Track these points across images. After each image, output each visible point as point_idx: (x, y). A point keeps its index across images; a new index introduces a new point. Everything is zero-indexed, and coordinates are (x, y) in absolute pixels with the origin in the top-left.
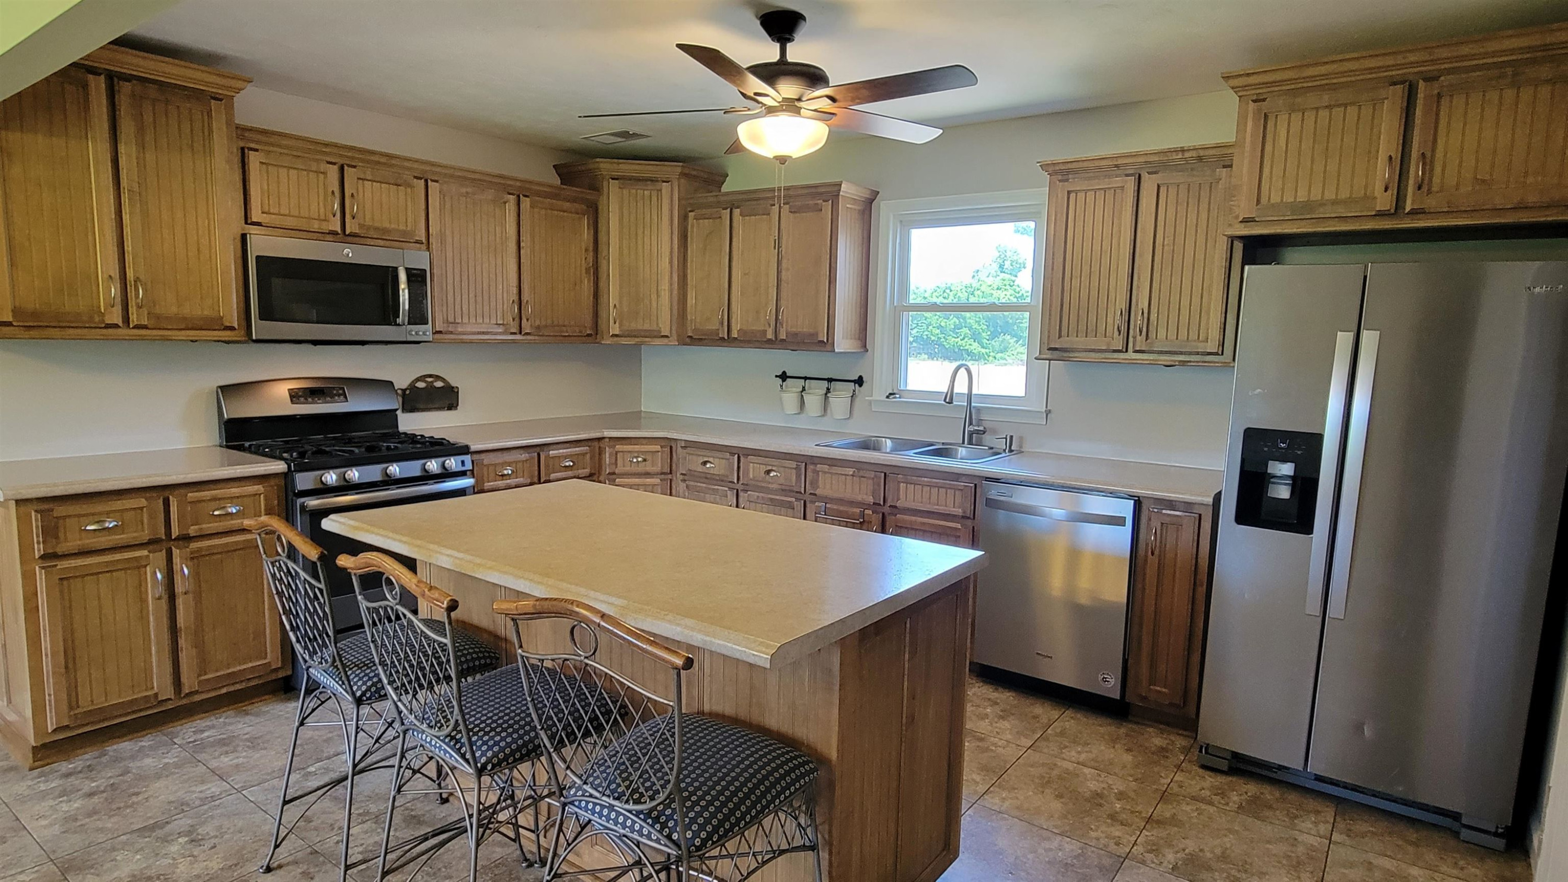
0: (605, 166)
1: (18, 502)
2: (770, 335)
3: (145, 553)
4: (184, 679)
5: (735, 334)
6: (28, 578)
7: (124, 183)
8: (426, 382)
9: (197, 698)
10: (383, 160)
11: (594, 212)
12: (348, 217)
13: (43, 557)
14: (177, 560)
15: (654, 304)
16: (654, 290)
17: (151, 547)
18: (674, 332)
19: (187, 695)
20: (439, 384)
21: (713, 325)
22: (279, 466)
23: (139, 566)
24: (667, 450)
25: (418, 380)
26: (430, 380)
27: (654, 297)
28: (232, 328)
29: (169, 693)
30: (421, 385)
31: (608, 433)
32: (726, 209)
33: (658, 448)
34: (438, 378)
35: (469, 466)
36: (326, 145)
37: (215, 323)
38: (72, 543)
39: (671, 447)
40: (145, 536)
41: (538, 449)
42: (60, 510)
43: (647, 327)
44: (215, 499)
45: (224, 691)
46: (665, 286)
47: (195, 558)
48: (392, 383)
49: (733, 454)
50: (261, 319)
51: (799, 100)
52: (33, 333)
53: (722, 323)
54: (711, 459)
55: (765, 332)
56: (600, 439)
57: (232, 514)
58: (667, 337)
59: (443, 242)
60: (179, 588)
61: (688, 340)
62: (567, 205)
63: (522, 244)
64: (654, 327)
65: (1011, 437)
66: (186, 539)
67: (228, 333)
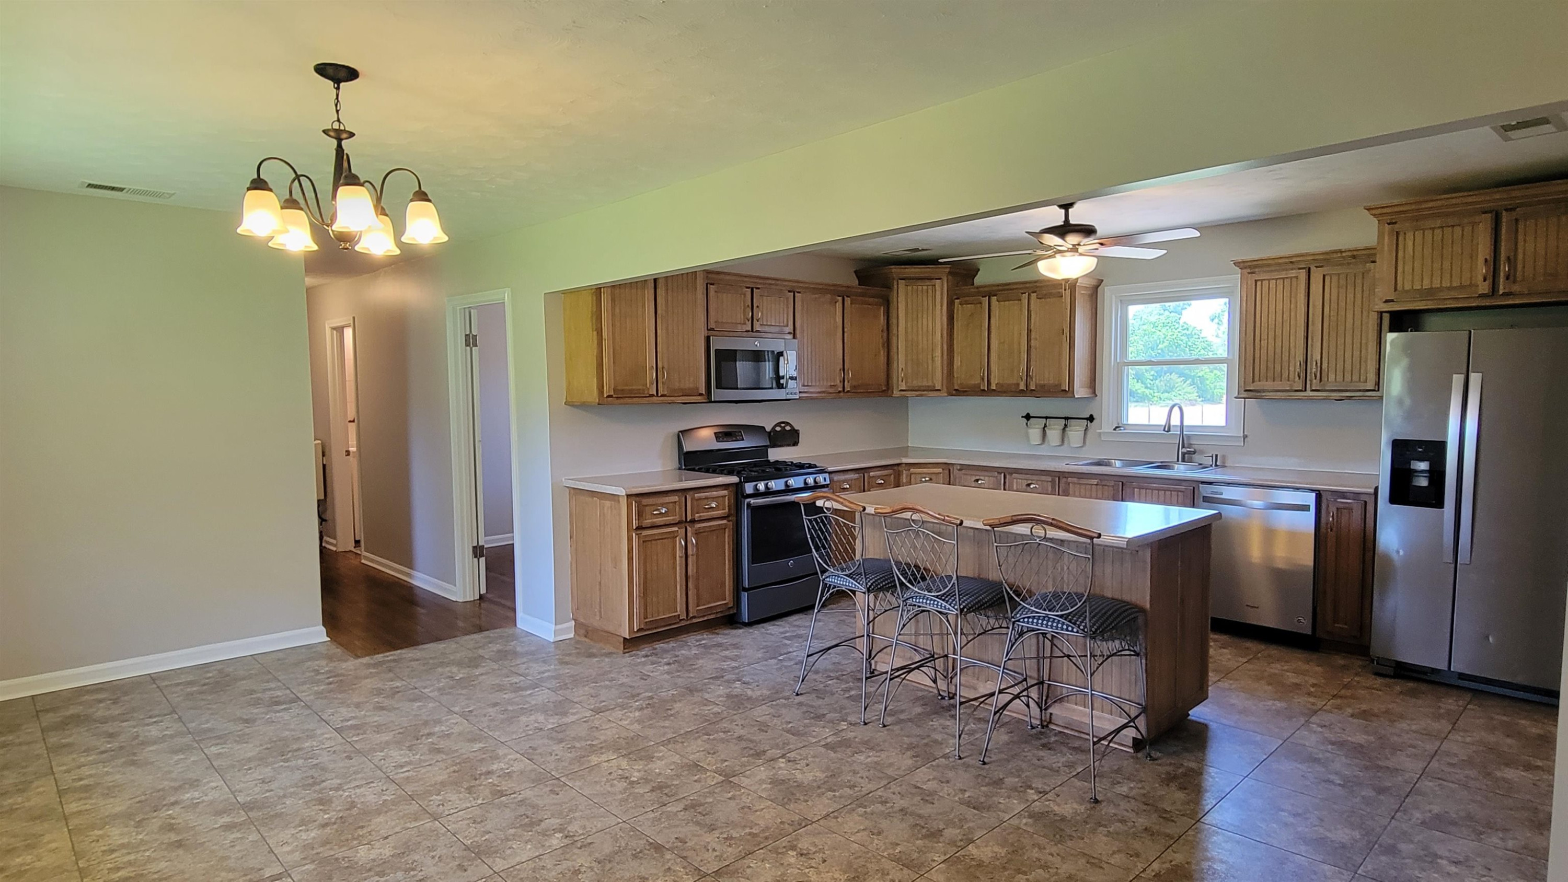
0: (895, 270)
1: (628, 496)
2: (1022, 387)
3: (676, 529)
4: (690, 608)
5: (993, 387)
6: (630, 539)
7: (659, 312)
8: (781, 427)
9: (695, 621)
10: (773, 282)
11: (887, 303)
12: (755, 320)
13: (637, 528)
14: (689, 534)
15: (930, 368)
16: (930, 357)
17: (679, 525)
18: (944, 387)
19: (692, 618)
20: (788, 428)
21: (976, 381)
22: (734, 479)
23: (673, 536)
24: (947, 472)
25: (776, 425)
26: (783, 425)
27: (930, 361)
28: (701, 395)
29: (684, 616)
30: (778, 429)
31: (905, 460)
32: (985, 296)
33: (940, 470)
34: (787, 424)
35: (828, 482)
36: (746, 277)
37: (694, 392)
38: (647, 522)
39: (949, 470)
40: (676, 518)
41: (863, 471)
42: (645, 501)
43: (925, 384)
44: (707, 498)
45: (706, 618)
46: (938, 353)
47: (697, 534)
48: (763, 428)
49: (1000, 473)
50: (717, 388)
51: (1079, 245)
52: (622, 401)
53: (983, 379)
54: (982, 478)
55: (1018, 384)
56: (899, 465)
57: (713, 507)
58: (939, 390)
59: (802, 332)
60: (690, 552)
61: (954, 392)
62: (871, 300)
63: (846, 330)
64: (930, 384)
65: (1216, 456)
66: (693, 521)
67: (699, 397)
